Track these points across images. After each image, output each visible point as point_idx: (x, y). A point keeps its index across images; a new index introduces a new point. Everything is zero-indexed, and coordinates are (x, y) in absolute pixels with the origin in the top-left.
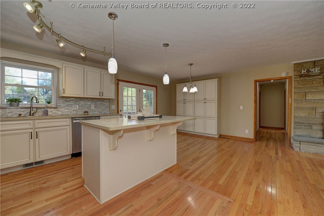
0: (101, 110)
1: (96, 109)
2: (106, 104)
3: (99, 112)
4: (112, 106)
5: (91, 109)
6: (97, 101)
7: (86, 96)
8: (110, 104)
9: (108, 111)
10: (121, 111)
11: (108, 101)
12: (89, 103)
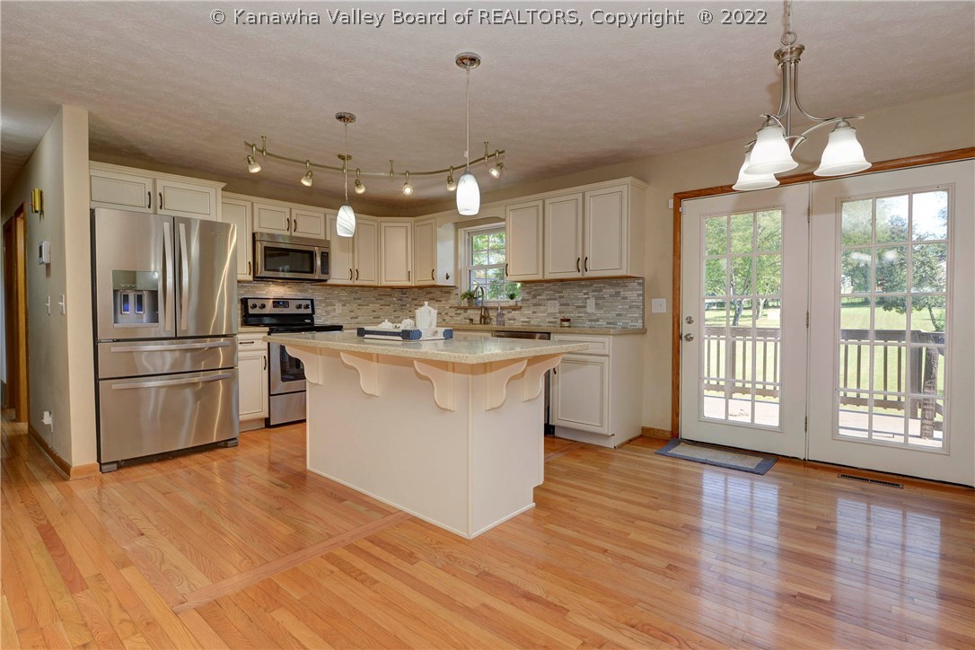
0: (613, 314)
1: (600, 313)
2: (628, 294)
3: (608, 323)
4: (653, 300)
5: (586, 313)
6: (604, 287)
7: (548, 277)
8: (643, 295)
9: (636, 319)
10: (689, 323)
11: (639, 284)
12: (581, 295)
